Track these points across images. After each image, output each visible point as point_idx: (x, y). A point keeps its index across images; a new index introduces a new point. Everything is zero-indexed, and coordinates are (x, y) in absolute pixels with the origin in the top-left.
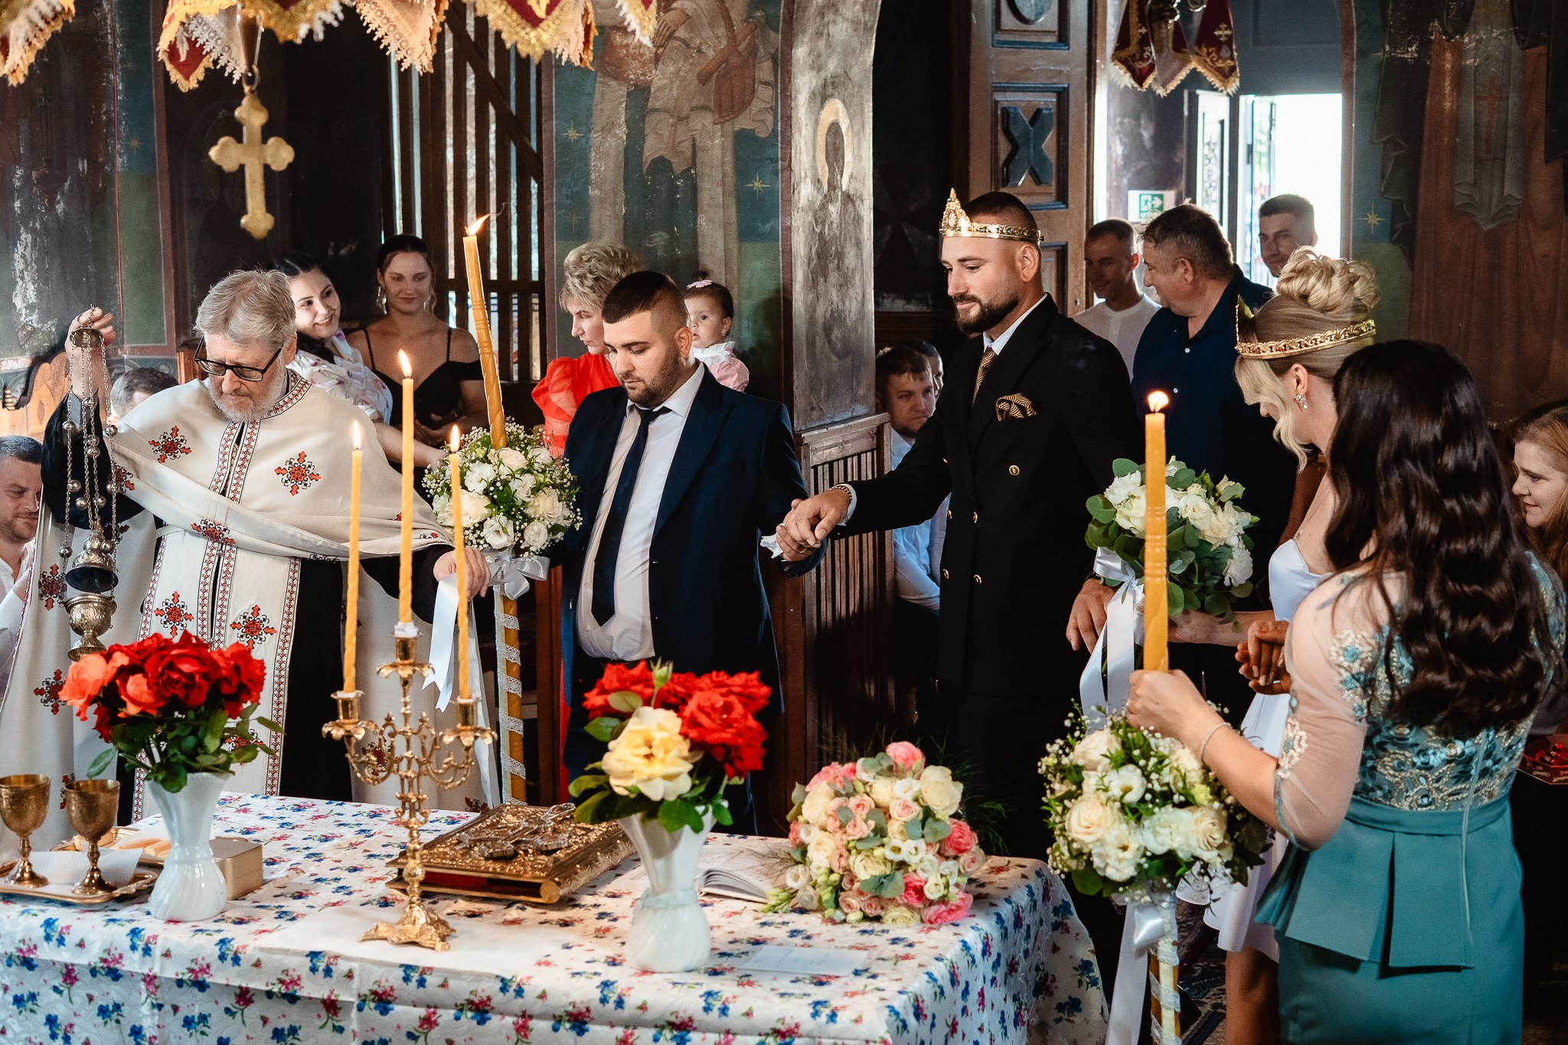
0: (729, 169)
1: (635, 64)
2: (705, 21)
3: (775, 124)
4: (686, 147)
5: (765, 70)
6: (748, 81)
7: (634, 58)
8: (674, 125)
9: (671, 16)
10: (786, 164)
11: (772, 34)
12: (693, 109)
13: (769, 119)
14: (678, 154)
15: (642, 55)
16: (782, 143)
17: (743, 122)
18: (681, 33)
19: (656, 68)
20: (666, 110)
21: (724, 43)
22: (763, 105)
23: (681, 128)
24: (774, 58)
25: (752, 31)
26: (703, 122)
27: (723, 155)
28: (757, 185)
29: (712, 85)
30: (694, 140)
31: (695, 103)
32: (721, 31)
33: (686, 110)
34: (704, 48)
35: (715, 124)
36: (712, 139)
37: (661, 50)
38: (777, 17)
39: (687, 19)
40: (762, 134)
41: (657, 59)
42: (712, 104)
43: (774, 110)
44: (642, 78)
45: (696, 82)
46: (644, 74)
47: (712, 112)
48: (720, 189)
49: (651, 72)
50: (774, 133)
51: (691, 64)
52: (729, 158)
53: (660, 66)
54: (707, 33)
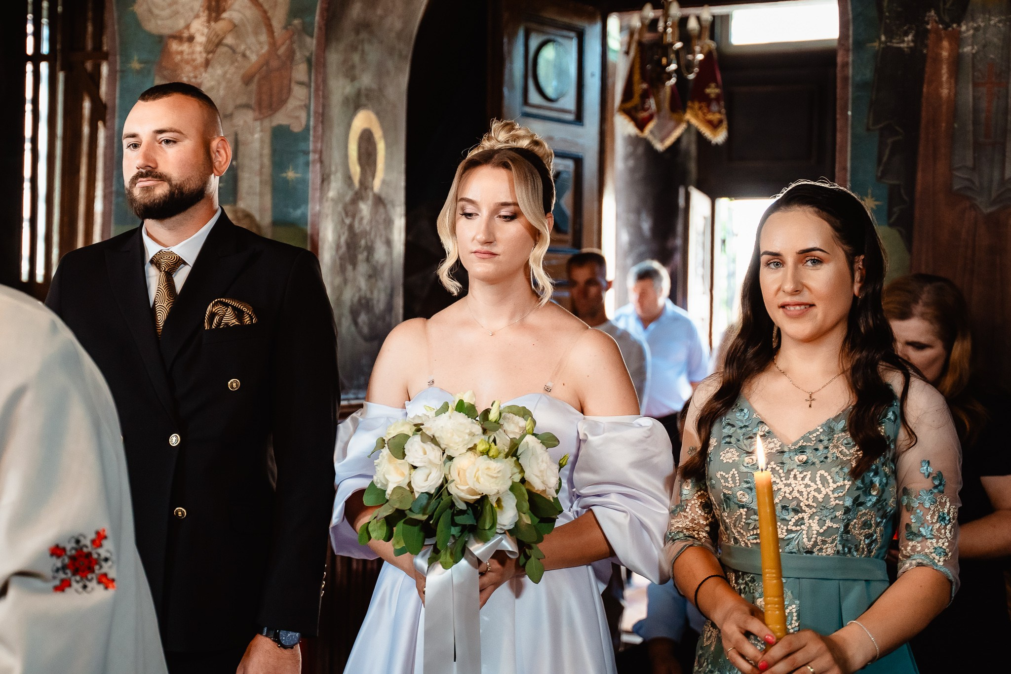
0: (267, 161)
1: (188, 68)
2: (250, 29)
3: (308, 120)
5: (300, 72)
6: (286, 82)
7: (187, 62)
9: (220, 26)
10: (317, 156)
11: (308, 40)
12: (238, 107)
13: (303, 115)
15: (194, 60)
16: (314, 137)
17: (280, 119)
18: (229, 40)
19: (206, 71)
21: (266, 48)
22: (298, 103)
24: (309, 61)
25: (291, 37)
26: (245, 119)
27: (262, 148)
28: (291, 175)
29: (254, 86)
30: (236, 135)
31: (239, 101)
32: (264, 38)
33: (230, 109)
34: (248, 53)
35: (256, 119)
36: (252, 134)
37: (210, 56)
38: (312, 24)
39: (234, 28)
40: (297, 128)
41: (207, 63)
42: (253, 102)
43: (307, 107)
44: (193, 80)
45: (240, 83)
46: (196, 77)
47: (254, 110)
48: (257, 179)
49: (201, 75)
50: (307, 128)
51: (237, 68)
52: (267, 151)
53: (210, 70)
54: (251, 40)
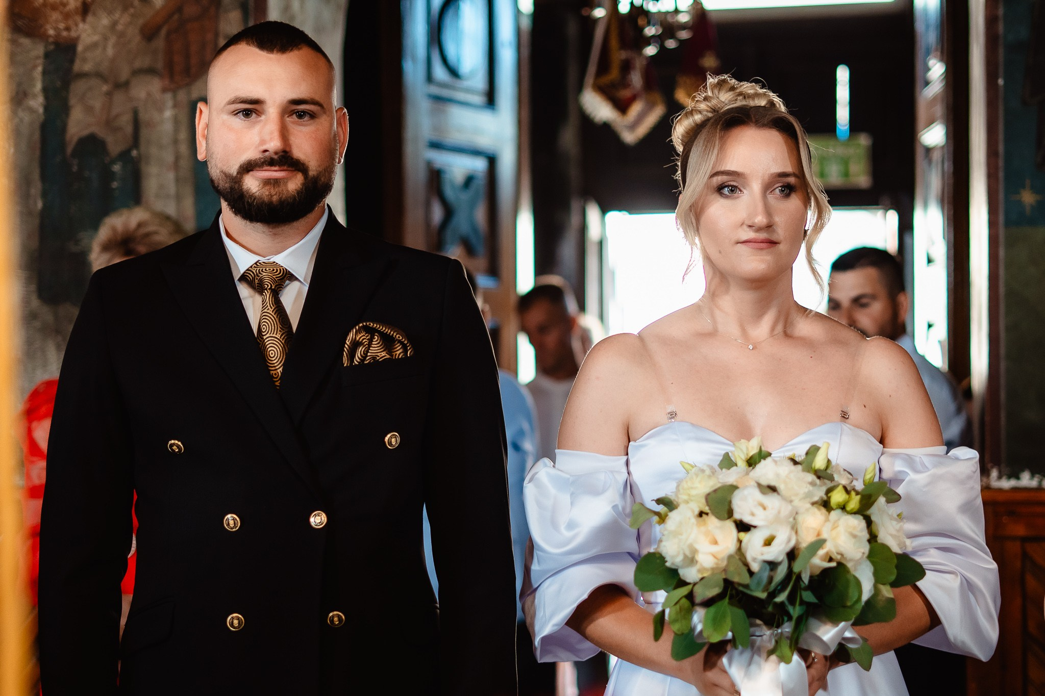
0: (184, 149)
1: (56, 16)
4: (125, 121)
5: (231, 20)
6: (209, 36)
7: (54, 8)
8: (109, 94)
12: (136, 73)
14: (116, 130)
15: (65, 5)
19: (84, 21)
20: (99, 75)
23: (119, 97)
24: (244, 7)
26: (149, 90)
27: (177, 131)
30: (136, 112)
41: (85, 9)
42: (160, 65)
44: (65, 34)
45: (137, 39)
47: (162, 77)
48: (173, 174)
49: (77, 26)
51: (133, 16)
52: (184, 135)
53: (90, 18)
